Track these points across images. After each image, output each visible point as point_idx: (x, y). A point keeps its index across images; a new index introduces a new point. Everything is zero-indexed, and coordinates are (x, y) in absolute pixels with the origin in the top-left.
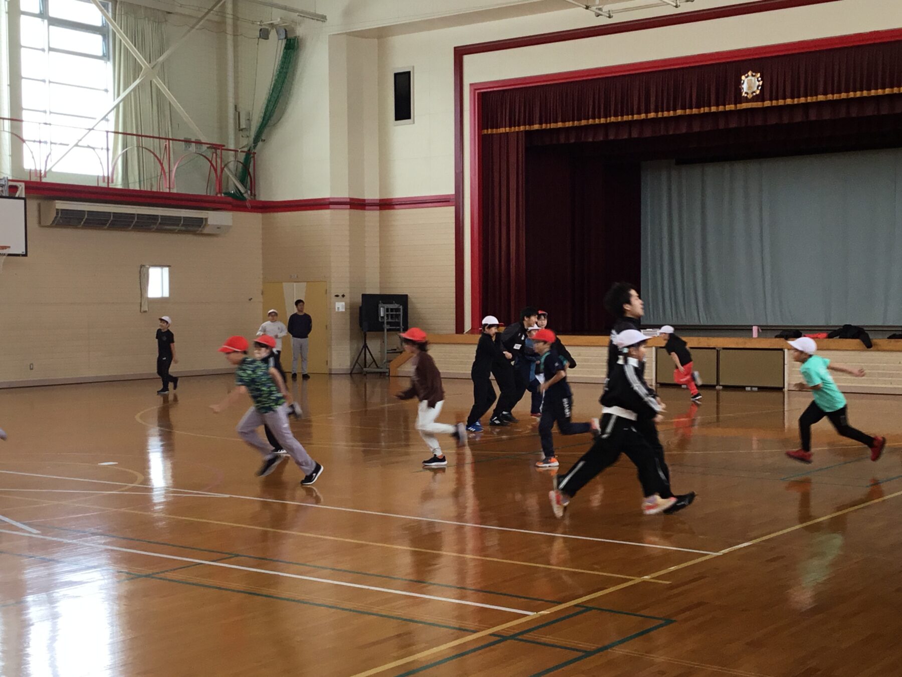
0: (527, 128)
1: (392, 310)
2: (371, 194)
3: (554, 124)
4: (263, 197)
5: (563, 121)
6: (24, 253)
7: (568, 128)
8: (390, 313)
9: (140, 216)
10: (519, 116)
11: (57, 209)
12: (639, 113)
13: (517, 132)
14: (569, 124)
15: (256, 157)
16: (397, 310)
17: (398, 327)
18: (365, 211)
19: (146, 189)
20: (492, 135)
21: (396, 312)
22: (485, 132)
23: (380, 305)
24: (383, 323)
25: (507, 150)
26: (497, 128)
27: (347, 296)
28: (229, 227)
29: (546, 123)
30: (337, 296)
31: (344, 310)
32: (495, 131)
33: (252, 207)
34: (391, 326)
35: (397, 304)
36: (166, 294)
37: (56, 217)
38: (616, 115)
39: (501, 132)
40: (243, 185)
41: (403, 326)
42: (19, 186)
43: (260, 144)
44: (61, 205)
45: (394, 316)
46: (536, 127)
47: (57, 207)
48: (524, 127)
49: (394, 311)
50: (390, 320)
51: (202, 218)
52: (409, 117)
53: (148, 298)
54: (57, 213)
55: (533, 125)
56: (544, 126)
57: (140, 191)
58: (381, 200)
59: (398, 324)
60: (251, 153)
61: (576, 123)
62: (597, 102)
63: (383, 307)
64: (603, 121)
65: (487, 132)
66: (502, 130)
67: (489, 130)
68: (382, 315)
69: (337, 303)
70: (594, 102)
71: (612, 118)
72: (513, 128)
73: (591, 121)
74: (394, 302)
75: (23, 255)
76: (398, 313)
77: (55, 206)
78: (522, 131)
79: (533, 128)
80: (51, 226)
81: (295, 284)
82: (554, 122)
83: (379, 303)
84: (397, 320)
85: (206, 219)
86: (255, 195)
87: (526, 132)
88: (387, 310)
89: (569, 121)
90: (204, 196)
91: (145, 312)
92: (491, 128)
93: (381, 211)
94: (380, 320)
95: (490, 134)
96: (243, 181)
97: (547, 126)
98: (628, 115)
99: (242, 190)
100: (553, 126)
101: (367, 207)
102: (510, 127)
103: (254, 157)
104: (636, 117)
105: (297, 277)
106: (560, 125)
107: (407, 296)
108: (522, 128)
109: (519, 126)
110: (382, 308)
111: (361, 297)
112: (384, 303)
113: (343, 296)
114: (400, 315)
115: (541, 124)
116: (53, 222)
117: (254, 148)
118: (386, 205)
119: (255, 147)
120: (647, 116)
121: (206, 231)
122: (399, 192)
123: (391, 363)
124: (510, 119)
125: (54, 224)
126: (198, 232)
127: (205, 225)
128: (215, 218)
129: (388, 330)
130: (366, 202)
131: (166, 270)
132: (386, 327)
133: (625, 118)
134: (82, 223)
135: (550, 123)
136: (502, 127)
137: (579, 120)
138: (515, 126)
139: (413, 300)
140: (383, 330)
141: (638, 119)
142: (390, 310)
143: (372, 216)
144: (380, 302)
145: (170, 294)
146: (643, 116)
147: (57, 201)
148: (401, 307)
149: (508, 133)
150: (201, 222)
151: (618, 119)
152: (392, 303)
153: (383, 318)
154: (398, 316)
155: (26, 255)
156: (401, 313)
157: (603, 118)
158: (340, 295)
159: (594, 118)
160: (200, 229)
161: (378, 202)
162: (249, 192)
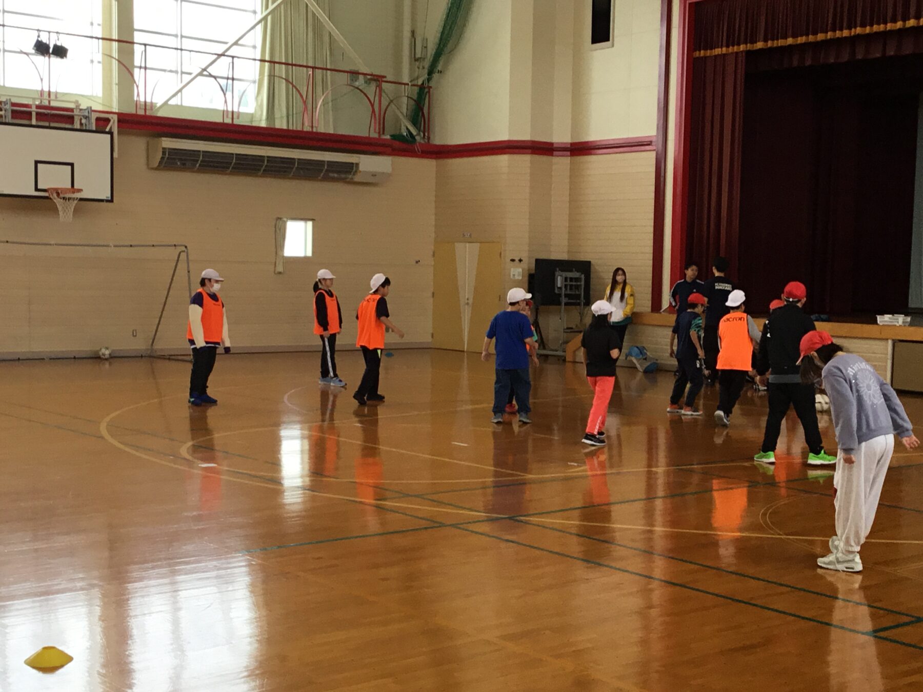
0: (749, 47)
1: (571, 279)
2: (561, 136)
3: (783, 40)
4: (438, 140)
5: (794, 36)
6: (110, 199)
7: (801, 45)
8: (569, 283)
9: (270, 159)
10: (739, 35)
11: (164, 148)
12: (894, 21)
13: (737, 53)
14: (801, 40)
15: (431, 92)
16: (577, 280)
17: (578, 301)
18: (554, 157)
19: (295, 129)
20: (705, 57)
21: (575, 282)
22: (697, 54)
23: (557, 273)
24: (560, 295)
25: (723, 78)
26: (711, 49)
27: (525, 260)
28: (389, 175)
29: (773, 40)
30: (513, 260)
31: (520, 278)
32: (708, 53)
33: (422, 152)
34: (569, 299)
35: (578, 272)
36: (309, 253)
37: (162, 158)
38: (863, 25)
39: (716, 53)
40: (415, 126)
41: (584, 299)
42: (110, 118)
43: (436, 76)
44: (169, 143)
45: (573, 287)
46: (760, 45)
47: (164, 146)
48: (744, 45)
49: (574, 280)
50: (569, 292)
51: (353, 164)
52: (608, 40)
53: (283, 256)
54: (164, 153)
55: (756, 43)
56: (770, 44)
57: (288, 131)
58: (572, 144)
59: (578, 297)
60: (425, 88)
61: (811, 38)
62: (839, 10)
63: (561, 276)
64: (846, 33)
65: (700, 54)
66: (717, 51)
67: (702, 52)
68: (559, 286)
69: (512, 269)
70: (835, 9)
71: (858, 28)
72: (731, 47)
73: (830, 35)
74: (574, 270)
75: (107, 201)
76: (579, 283)
77: (161, 145)
78: (742, 52)
79: (756, 46)
80: (156, 169)
81: (467, 245)
82: (782, 38)
83: (556, 271)
84: (577, 293)
85: (357, 164)
86: (429, 138)
87: (748, 53)
88: (566, 279)
89: (802, 36)
90: (366, 138)
91: (280, 273)
92: (703, 49)
93: (573, 158)
94: (556, 291)
95: (702, 57)
96: (415, 122)
97: (773, 44)
98: (879, 24)
99: (414, 132)
100: (781, 43)
101: (555, 153)
102: (728, 46)
103: (429, 92)
104: (890, 26)
105: (470, 235)
106: (790, 41)
107: (589, 262)
108: (742, 47)
109: (739, 44)
110: (559, 277)
111: (534, 262)
112: (562, 271)
113: (520, 260)
114: (580, 285)
115: (766, 41)
116: (160, 163)
117: (428, 82)
118: (580, 149)
119: (429, 80)
120: (904, 25)
121: (357, 178)
122: (594, 135)
123: (569, 344)
124: (728, 37)
125: (162, 167)
126: (347, 180)
127: (356, 171)
128: (368, 163)
129: (566, 304)
130: (555, 146)
131: (310, 224)
132: (564, 300)
133: (876, 28)
134: (198, 165)
135: (777, 39)
136: (718, 47)
137: (815, 33)
138: (733, 46)
139: (597, 268)
140: (559, 304)
141: (893, 29)
142: (569, 280)
143: (562, 163)
144: (558, 269)
145: (313, 252)
146: (899, 24)
147: (164, 139)
148: (583, 276)
149: (724, 54)
150: (350, 168)
151: (865, 30)
152: (571, 271)
153: (560, 288)
154: (578, 287)
155: (111, 201)
156: (583, 283)
157: (846, 29)
158: (517, 259)
159: (834, 30)
160: (350, 176)
161: (569, 146)
162: (422, 134)
